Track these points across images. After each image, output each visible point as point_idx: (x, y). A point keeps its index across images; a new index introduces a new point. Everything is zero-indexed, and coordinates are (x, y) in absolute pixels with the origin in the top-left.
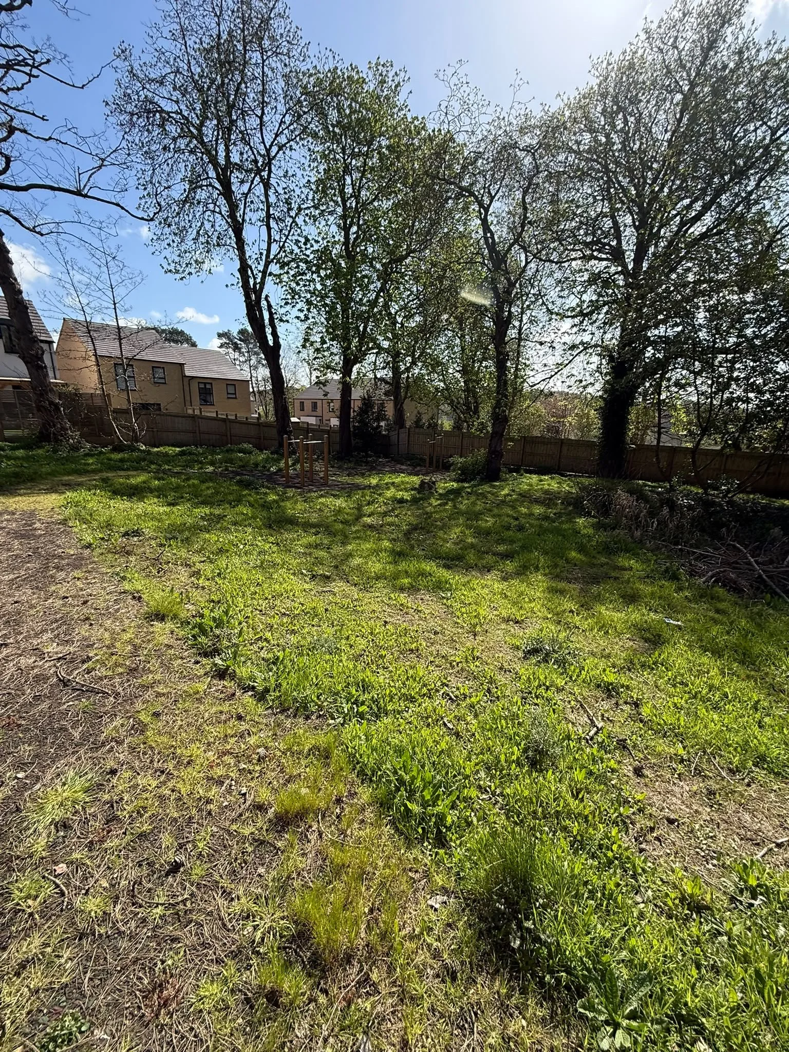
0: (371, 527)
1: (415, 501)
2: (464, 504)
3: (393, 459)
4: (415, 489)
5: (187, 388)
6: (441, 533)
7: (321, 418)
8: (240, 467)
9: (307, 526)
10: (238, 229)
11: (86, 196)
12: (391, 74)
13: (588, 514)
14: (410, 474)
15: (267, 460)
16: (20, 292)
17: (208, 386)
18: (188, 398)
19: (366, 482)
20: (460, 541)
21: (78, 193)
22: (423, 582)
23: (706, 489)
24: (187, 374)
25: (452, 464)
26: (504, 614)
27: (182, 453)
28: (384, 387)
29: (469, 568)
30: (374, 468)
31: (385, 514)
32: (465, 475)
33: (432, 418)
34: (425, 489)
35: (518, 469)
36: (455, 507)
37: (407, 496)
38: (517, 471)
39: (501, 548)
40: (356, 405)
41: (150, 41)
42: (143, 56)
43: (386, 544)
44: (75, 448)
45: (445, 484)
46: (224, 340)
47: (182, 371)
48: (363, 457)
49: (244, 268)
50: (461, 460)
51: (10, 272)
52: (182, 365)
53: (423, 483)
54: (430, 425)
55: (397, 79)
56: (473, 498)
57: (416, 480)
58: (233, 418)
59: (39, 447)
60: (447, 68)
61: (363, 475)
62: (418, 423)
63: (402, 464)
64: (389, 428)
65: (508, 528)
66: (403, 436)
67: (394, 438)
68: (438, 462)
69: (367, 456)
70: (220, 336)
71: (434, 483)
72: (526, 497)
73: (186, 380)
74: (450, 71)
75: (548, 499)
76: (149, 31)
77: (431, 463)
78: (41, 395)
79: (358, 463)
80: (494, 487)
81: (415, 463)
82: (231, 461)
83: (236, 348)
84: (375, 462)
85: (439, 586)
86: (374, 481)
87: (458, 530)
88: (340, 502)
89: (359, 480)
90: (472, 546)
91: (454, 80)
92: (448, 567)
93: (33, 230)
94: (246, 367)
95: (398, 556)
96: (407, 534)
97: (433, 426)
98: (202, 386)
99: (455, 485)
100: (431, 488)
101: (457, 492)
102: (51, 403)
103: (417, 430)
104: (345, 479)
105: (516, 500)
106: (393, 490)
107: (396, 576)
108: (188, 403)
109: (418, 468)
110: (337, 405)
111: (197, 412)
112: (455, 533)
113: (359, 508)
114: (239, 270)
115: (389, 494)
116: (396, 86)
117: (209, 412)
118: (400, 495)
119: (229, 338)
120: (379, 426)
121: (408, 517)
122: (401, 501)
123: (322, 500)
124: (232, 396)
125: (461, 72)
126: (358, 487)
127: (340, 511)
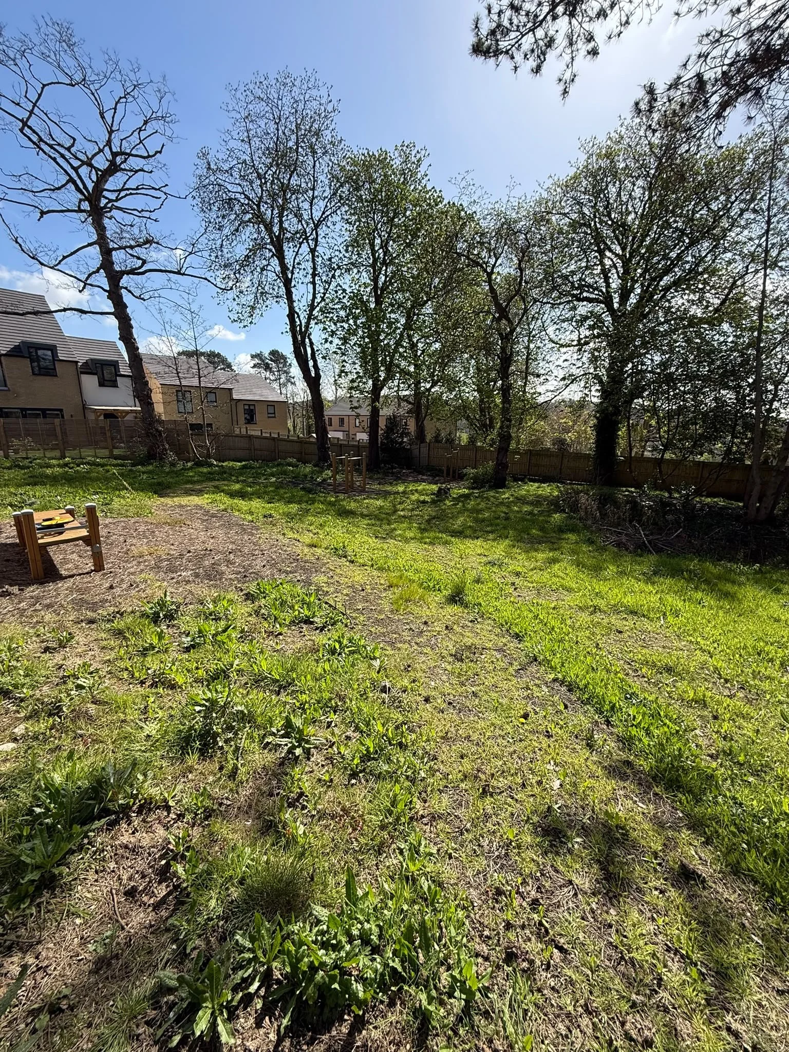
0: (404, 517)
1: (433, 502)
2: (471, 504)
3: (415, 470)
4: (434, 494)
5: (234, 410)
6: (451, 521)
7: (347, 433)
8: (294, 478)
9: (363, 516)
10: (287, 283)
11: (184, 274)
12: (413, 153)
13: (564, 511)
14: (430, 483)
15: (312, 472)
16: (138, 349)
17: (252, 408)
18: (235, 418)
19: (394, 489)
20: (463, 525)
21: (179, 273)
22: (437, 541)
23: (670, 494)
24: (235, 397)
25: (466, 475)
26: (479, 552)
27: (244, 467)
28: (406, 406)
29: (466, 537)
30: (399, 479)
31: (413, 510)
32: (478, 483)
33: (449, 434)
34: (442, 494)
35: (522, 478)
36: (464, 506)
37: (427, 499)
38: (522, 480)
39: (488, 529)
40: (382, 423)
41: (224, 143)
42: (217, 154)
43: (415, 525)
44: (173, 464)
45: (458, 490)
46: (257, 361)
47: (231, 394)
48: (389, 468)
49: (292, 315)
50: (472, 471)
51: (131, 334)
52: (230, 390)
53: (440, 489)
54: (448, 440)
55: (418, 156)
56: (479, 500)
57: (435, 488)
58: (276, 436)
59: (149, 464)
60: (457, 176)
61: (391, 484)
62: (437, 439)
63: (423, 475)
64: (411, 442)
65: (498, 518)
66: (424, 450)
67: (416, 452)
68: (454, 472)
69: (393, 468)
70: (253, 357)
71: (449, 489)
72: (521, 500)
73: (233, 403)
74: (460, 178)
75: (538, 501)
76: (223, 137)
77: (448, 474)
78: (150, 424)
79: (386, 474)
80: (497, 493)
81: (433, 472)
82: (285, 473)
83: (267, 368)
84: (399, 473)
85: (446, 543)
86: (401, 489)
87: (462, 519)
88: (379, 503)
89: (389, 488)
90: (470, 527)
91: (463, 184)
92: (452, 536)
93: (139, 298)
94: (276, 385)
95: (423, 530)
96: (428, 521)
97: (450, 441)
98: (247, 407)
99: (467, 491)
100: (446, 493)
101: (467, 497)
102: (157, 430)
103: (436, 444)
104: (376, 487)
105: (512, 502)
106: (416, 495)
107: (422, 538)
108: (235, 423)
109: (437, 478)
110: (366, 424)
111: (244, 431)
112: (460, 520)
113: (394, 506)
114: (288, 316)
115: (414, 497)
116: (418, 161)
117: (254, 431)
118: (422, 498)
119: (261, 359)
120: (402, 442)
121: (429, 511)
122: (424, 502)
123: (367, 501)
124: (272, 415)
125: (468, 178)
126: (389, 493)
127: (381, 507)
